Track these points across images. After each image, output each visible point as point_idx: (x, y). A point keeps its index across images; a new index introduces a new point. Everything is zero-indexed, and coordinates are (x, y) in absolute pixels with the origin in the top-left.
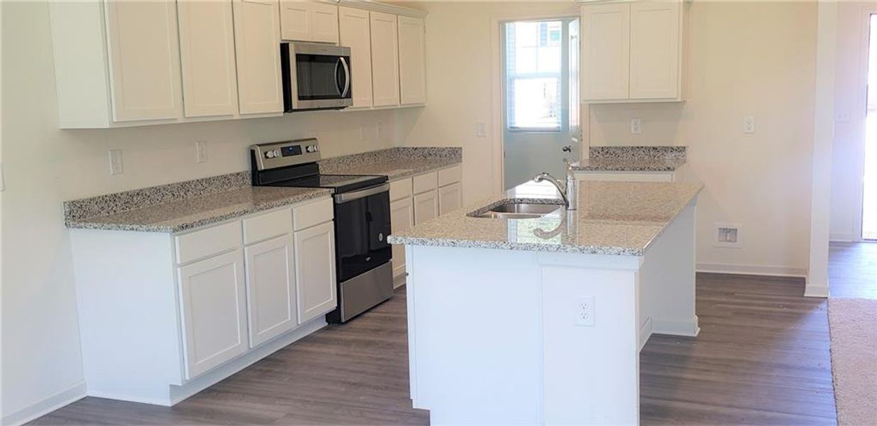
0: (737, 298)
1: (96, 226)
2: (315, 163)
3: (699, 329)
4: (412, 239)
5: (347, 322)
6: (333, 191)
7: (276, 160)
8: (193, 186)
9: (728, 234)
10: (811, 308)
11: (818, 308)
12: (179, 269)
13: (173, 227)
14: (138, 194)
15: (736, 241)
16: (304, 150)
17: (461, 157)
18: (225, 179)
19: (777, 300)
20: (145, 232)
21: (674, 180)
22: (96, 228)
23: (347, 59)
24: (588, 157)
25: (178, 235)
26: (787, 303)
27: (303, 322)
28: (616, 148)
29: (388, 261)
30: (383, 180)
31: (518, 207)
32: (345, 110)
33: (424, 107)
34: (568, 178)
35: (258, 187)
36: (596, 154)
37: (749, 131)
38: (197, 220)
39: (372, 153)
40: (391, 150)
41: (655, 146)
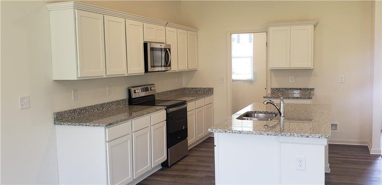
0: (341, 155)
1: (69, 124)
2: (153, 95)
3: (330, 169)
4: (220, 130)
5: (171, 166)
6: (166, 107)
7: (139, 93)
8: (106, 106)
9: (333, 127)
10: (375, 160)
11: (378, 159)
12: (107, 143)
13: (106, 124)
14: (84, 109)
15: (336, 130)
16: (149, 89)
17: (213, 92)
18: (118, 102)
19: (360, 156)
20: (93, 127)
21: (312, 103)
22: (68, 125)
23: (169, 50)
24: (270, 92)
25: (107, 128)
26: (364, 157)
27: (154, 166)
28: (283, 88)
29: (186, 139)
30: (184, 103)
31: (254, 115)
32: (167, 72)
33: (197, 70)
34: (281, 103)
35: (132, 106)
36: (274, 91)
37: (342, 82)
38: (115, 121)
39: (175, 90)
40: (182, 89)
41: (300, 88)
